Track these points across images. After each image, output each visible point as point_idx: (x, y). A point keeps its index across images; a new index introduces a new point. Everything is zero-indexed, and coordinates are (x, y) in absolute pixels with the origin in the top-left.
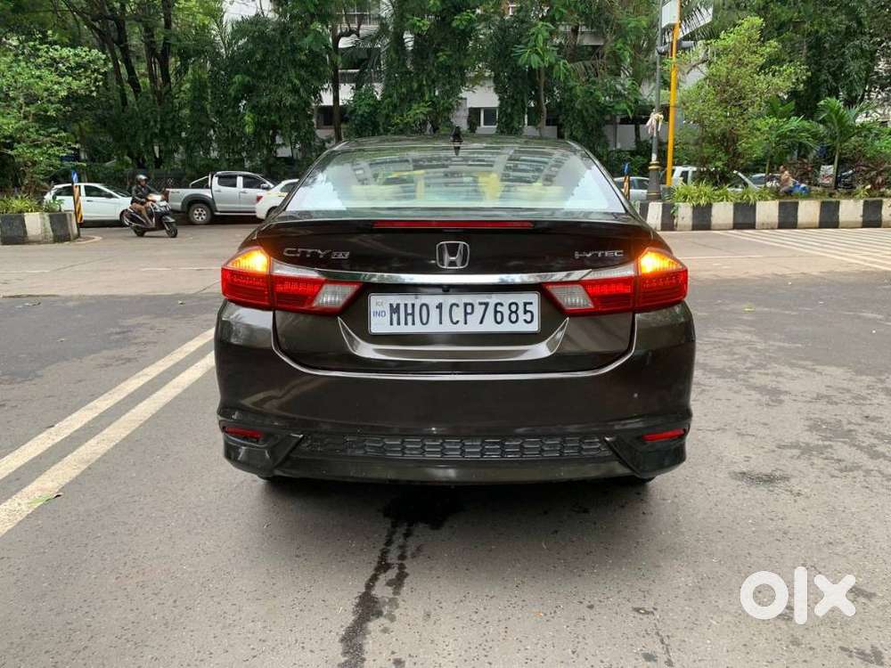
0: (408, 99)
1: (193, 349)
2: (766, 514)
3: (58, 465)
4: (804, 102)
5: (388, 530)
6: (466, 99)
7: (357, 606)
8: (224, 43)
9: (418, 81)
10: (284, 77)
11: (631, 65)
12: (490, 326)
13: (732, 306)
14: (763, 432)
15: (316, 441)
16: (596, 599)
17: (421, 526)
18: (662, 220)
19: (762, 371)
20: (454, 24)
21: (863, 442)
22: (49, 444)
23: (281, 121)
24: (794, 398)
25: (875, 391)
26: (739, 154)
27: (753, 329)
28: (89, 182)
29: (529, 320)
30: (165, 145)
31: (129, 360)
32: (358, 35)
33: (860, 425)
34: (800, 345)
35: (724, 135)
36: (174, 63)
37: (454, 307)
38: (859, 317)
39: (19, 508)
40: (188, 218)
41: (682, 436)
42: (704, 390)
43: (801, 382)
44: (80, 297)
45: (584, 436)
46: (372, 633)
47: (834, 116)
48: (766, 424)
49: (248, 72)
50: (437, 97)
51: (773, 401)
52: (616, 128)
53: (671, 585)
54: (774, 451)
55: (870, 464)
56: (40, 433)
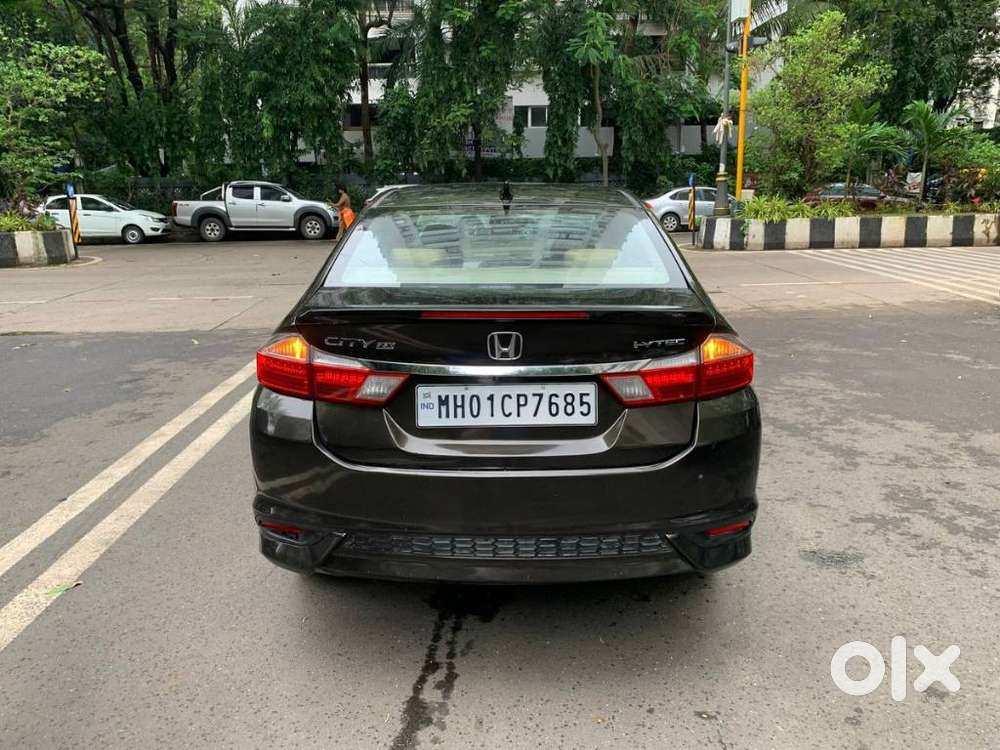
0: (446, 99)
1: (213, 402)
2: (836, 600)
3: (77, 546)
4: (889, 105)
5: (436, 624)
6: (511, 98)
7: (404, 713)
8: (237, 34)
9: (457, 80)
10: (306, 74)
11: (697, 59)
12: (544, 419)
13: (805, 347)
14: (835, 501)
15: (359, 539)
16: (656, 702)
17: (471, 618)
18: (731, 238)
19: (838, 427)
20: (499, 14)
21: (942, 514)
22: (63, 521)
23: (303, 124)
24: (871, 460)
25: (957, 451)
26: (817, 164)
27: (829, 375)
28: (86, 193)
29: (585, 412)
30: (173, 151)
31: (143, 416)
32: (390, 26)
33: (941, 493)
34: (879, 395)
35: (800, 144)
36: (179, 56)
37: (507, 398)
38: (945, 360)
39: (35, 600)
40: (199, 234)
41: (747, 528)
42: (773, 451)
43: (879, 440)
44: (83, 336)
45: (644, 533)
46: (423, 744)
47: (921, 121)
48: (840, 493)
49: (265, 68)
50: (480, 96)
51: (848, 464)
52: (680, 128)
53: (735, 685)
54: (847, 525)
55: (949, 540)
56: (51, 509)
